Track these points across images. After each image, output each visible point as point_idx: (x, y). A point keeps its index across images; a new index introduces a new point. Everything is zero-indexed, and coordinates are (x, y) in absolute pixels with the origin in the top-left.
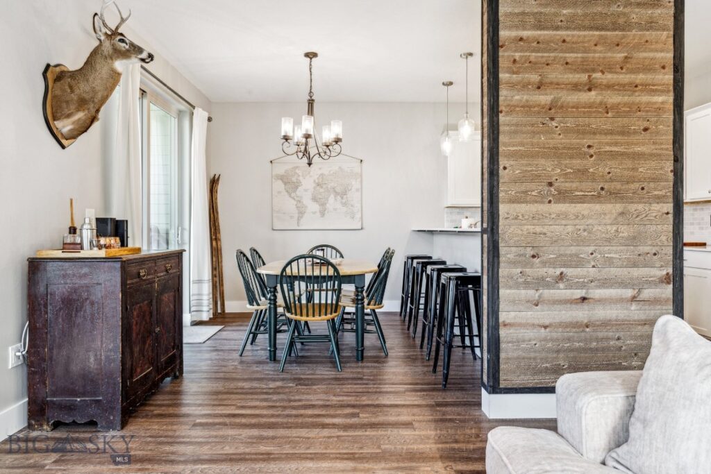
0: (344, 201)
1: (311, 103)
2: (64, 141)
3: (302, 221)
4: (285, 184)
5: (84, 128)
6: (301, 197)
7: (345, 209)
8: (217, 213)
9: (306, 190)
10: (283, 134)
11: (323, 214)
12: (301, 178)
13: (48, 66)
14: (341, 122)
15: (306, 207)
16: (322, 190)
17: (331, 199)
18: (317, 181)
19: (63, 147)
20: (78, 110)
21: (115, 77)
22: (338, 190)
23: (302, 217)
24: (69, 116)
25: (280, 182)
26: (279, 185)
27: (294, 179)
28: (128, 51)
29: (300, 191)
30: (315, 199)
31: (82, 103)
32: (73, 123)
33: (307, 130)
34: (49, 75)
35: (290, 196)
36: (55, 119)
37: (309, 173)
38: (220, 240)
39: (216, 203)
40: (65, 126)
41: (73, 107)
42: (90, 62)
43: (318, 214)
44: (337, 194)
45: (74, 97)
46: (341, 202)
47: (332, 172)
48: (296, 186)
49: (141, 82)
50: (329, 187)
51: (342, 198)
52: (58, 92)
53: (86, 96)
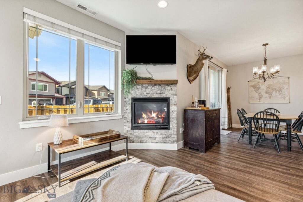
0: (280, 93)
1: (265, 61)
2: (191, 82)
3: (261, 100)
4: (254, 88)
5: (195, 78)
6: (261, 92)
7: (281, 96)
8: (230, 98)
9: (263, 90)
10: (254, 72)
11: (270, 98)
12: (260, 86)
13: (188, 65)
14: (279, 65)
15: (263, 95)
16: (270, 89)
17: (274, 92)
18: (267, 86)
19: (191, 83)
20: (194, 74)
21: (203, 64)
22: (277, 89)
23: (261, 99)
24: (192, 76)
25: (252, 88)
26: (252, 89)
27: (258, 87)
28: (206, 57)
29: (260, 90)
30: (266, 93)
31: (195, 72)
32: (193, 77)
33: (264, 70)
34: (188, 67)
35: (256, 92)
36: (189, 77)
37: (264, 84)
38: (230, 106)
39: (229, 95)
40: (191, 78)
41: (193, 73)
42: (197, 62)
43: (268, 98)
44: (276, 90)
45: (193, 71)
46: (279, 94)
47: (274, 83)
48: (259, 89)
49: (209, 65)
50: (273, 88)
51: (279, 92)
52: (190, 71)
53: (196, 71)
